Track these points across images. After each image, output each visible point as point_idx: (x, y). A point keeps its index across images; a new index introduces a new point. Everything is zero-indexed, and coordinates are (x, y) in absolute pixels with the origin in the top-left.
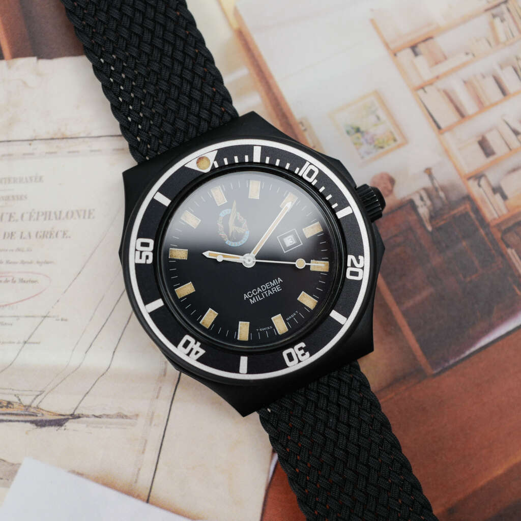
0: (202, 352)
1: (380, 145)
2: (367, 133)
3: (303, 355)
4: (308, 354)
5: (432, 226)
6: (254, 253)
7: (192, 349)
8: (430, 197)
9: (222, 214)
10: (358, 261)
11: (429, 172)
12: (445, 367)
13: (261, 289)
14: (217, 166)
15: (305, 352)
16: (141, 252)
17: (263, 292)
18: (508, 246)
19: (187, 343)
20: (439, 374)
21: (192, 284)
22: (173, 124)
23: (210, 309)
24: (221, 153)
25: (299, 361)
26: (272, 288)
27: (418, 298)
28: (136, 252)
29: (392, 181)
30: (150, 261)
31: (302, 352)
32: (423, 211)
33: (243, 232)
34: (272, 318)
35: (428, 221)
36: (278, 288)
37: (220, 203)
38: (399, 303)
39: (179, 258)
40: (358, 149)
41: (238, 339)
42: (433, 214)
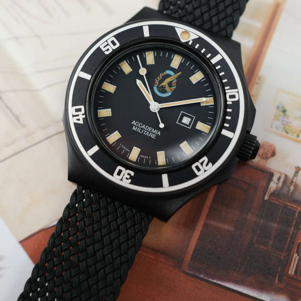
0: (81, 122)
1: (287, 130)
2: (288, 117)
3: (127, 179)
4: (130, 181)
5: (269, 197)
6: (161, 106)
7: (78, 115)
8: (284, 182)
9: (168, 72)
10: (207, 165)
11: (298, 170)
12: (195, 274)
13: (145, 128)
14: (190, 43)
15: (130, 178)
16: (108, 45)
17: (145, 130)
18: (297, 252)
19: (79, 110)
20: (188, 274)
21: (115, 88)
22: (194, 9)
23: (110, 109)
24: (199, 40)
25: (121, 180)
26: (151, 132)
27: (221, 225)
28: (106, 42)
29: (273, 154)
30: (107, 53)
31: (128, 177)
32: (273, 186)
33: (168, 91)
34: (134, 147)
35: (270, 193)
36: (153, 136)
37: (173, 66)
38: (208, 216)
39: (124, 69)
40: (274, 120)
41: (107, 138)
42: (276, 192)
